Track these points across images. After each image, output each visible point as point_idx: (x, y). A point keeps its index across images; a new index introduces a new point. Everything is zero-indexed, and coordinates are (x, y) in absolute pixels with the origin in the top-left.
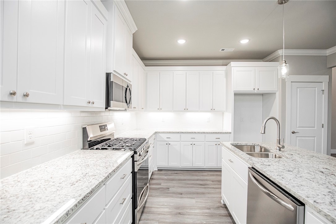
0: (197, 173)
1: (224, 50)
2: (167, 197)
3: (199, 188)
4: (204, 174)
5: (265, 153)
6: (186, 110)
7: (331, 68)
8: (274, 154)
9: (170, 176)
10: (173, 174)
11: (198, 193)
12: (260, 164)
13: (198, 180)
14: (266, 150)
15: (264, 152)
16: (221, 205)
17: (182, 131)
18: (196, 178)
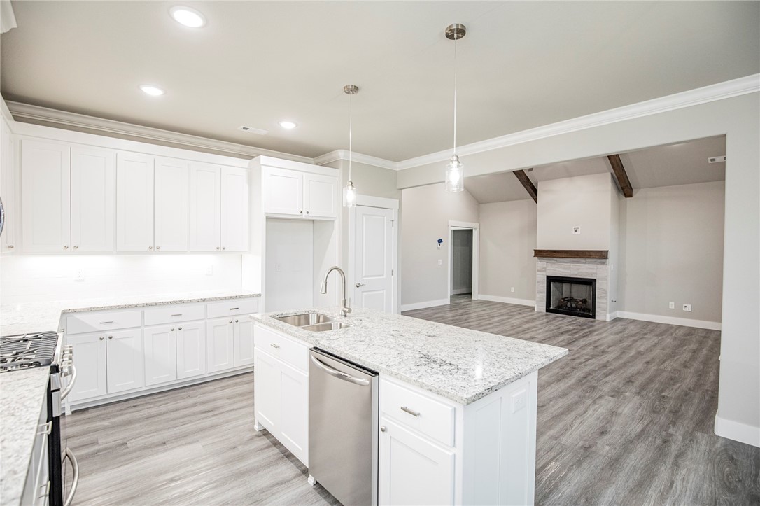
0: (189, 392)
1: (247, 129)
2: (127, 462)
3: (202, 419)
4: (207, 389)
5: (325, 325)
6: (154, 249)
7: (401, 189)
8: (339, 323)
9: (117, 416)
10: (125, 409)
11: (202, 430)
12: (325, 340)
13: (194, 405)
14: (326, 319)
15: (324, 321)
16: (255, 434)
17: (148, 302)
18: (190, 401)
